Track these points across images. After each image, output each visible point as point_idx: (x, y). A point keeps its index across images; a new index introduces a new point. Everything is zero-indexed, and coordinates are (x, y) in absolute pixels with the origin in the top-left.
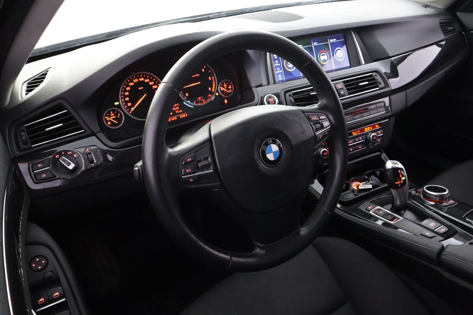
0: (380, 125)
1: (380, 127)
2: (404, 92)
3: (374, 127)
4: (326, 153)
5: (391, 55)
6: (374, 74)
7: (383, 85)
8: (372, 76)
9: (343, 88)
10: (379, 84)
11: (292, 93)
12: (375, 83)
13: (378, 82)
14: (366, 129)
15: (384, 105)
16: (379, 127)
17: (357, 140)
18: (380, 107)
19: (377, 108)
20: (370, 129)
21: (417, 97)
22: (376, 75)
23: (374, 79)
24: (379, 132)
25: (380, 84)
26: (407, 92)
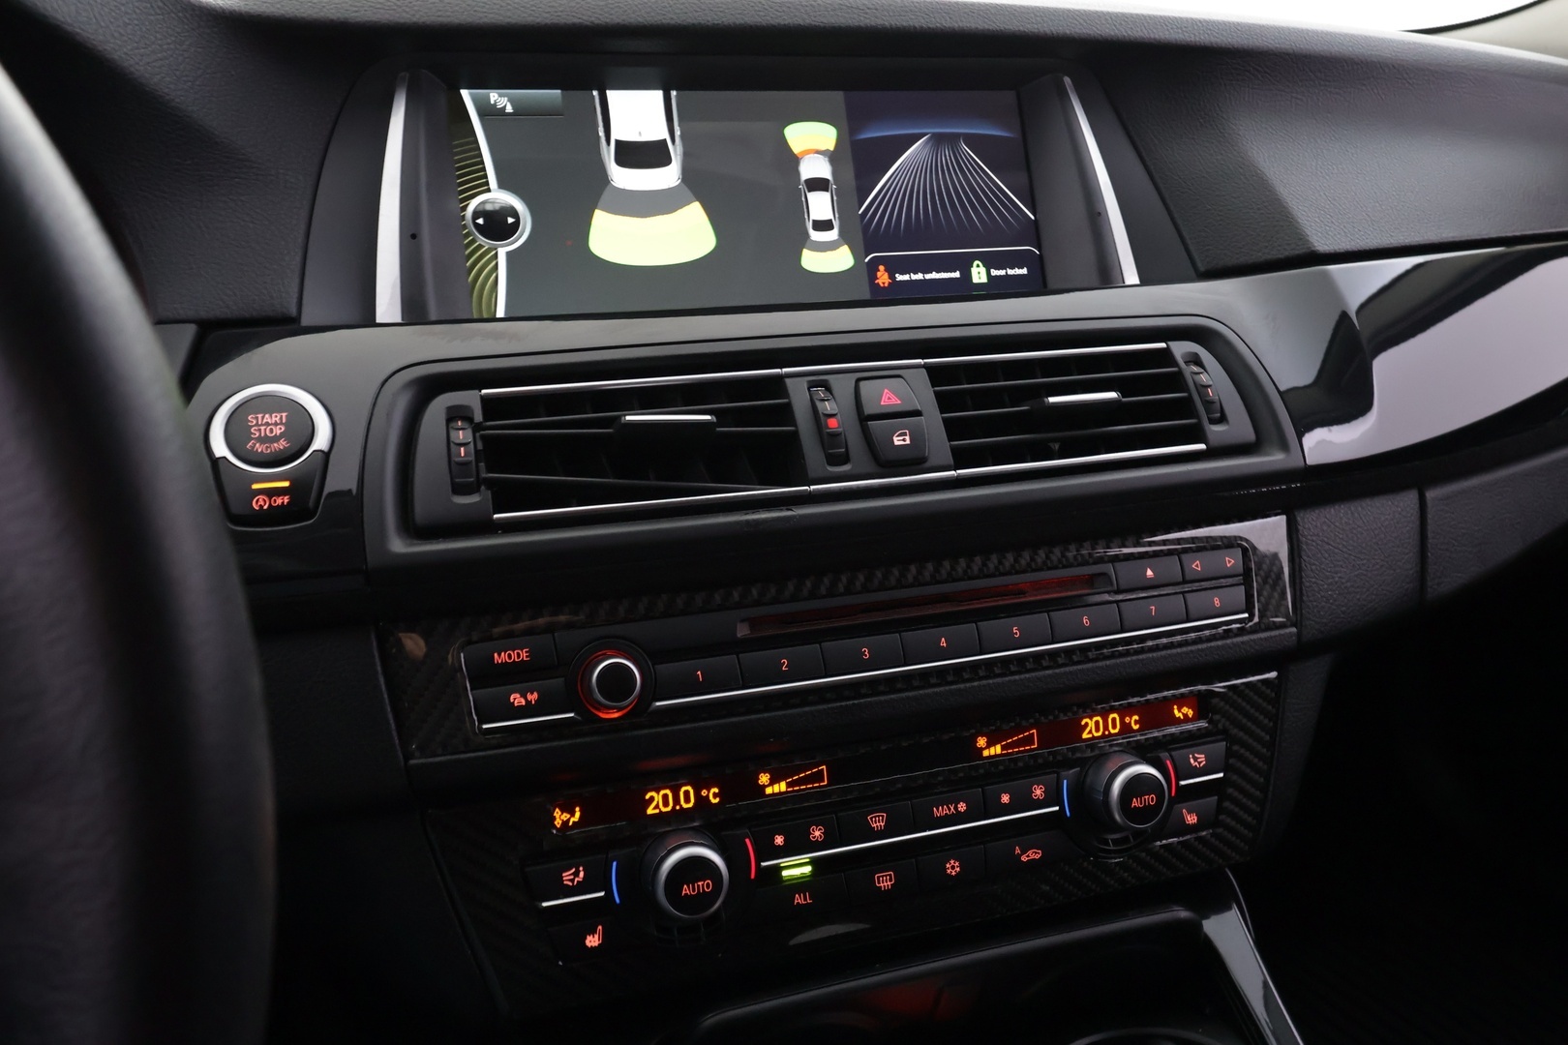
0: (1203, 705)
1: (1203, 724)
2: (1408, 500)
3: (1159, 714)
4: (705, 885)
5: (1322, 244)
6: (1180, 349)
7: (1238, 426)
8: (1165, 356)
9: (917, 413)
10: (1213, 422)
11: (485, 400)
12: (1185, 408)
13: (1208, 404)
14: (1092, 727)
15: (1240, 569)
16: (1197, 718)
17: (1005, 799)
18: (1213, 581)
19: (1185, 582)
20: (1126, 729)
21: (1508, 548)
22: (1196, 360)
23: (1176, 381)
24: (1198, 759)
25: (1222, 419)
26: (1429, 503)
